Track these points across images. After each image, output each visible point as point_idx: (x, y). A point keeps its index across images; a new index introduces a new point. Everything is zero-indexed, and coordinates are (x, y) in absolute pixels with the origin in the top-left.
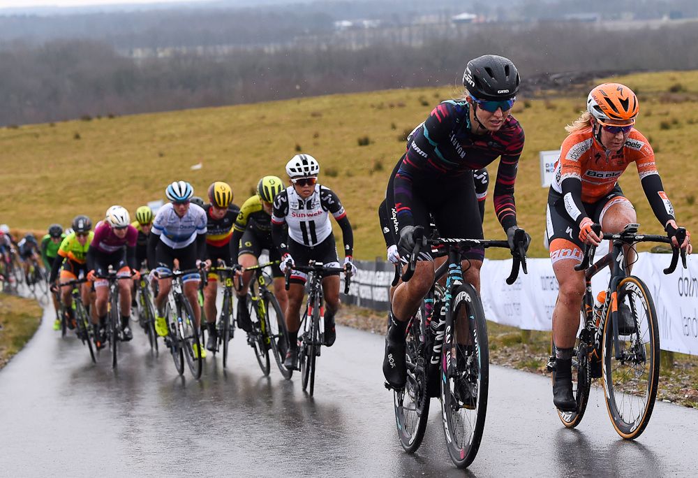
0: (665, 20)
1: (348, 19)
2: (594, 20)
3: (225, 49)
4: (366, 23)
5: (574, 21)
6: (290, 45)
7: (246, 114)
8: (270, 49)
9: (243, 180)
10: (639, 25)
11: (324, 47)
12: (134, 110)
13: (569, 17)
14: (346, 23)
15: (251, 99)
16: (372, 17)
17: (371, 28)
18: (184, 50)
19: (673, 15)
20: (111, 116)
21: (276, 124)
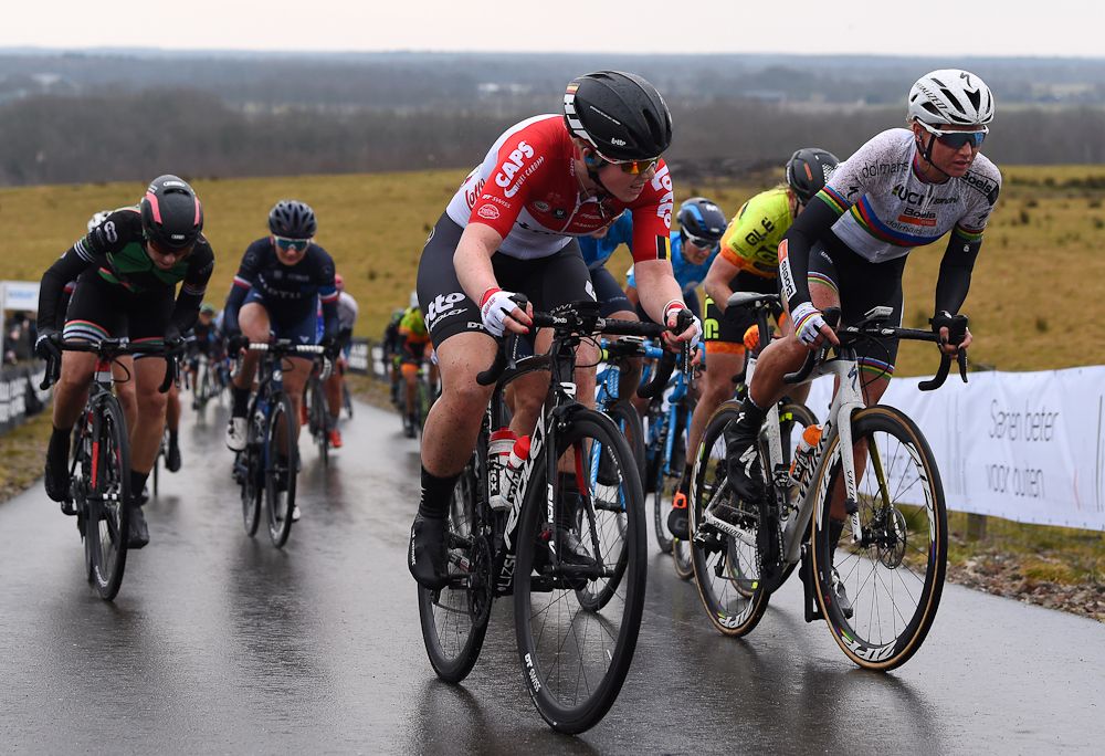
0: (860, 104)
1: (495, 82)
2: (777, 100)
3: (351, 109)
4: (515, 88)
5: (756, 100)
6: (426, 108)
7: (371, 185)
8: (403, 111)
9: (361, 261)
10: (830, 108)
11: (464, 113)
12: (242, 172)
13: (749, 94)
14: (492, 87)
15: (376, 168)
16: (522, 81)
17: (520, 95)
18: (303, 107)
19: (870, 100)
20: (214, 178)
21: (403, 199)
